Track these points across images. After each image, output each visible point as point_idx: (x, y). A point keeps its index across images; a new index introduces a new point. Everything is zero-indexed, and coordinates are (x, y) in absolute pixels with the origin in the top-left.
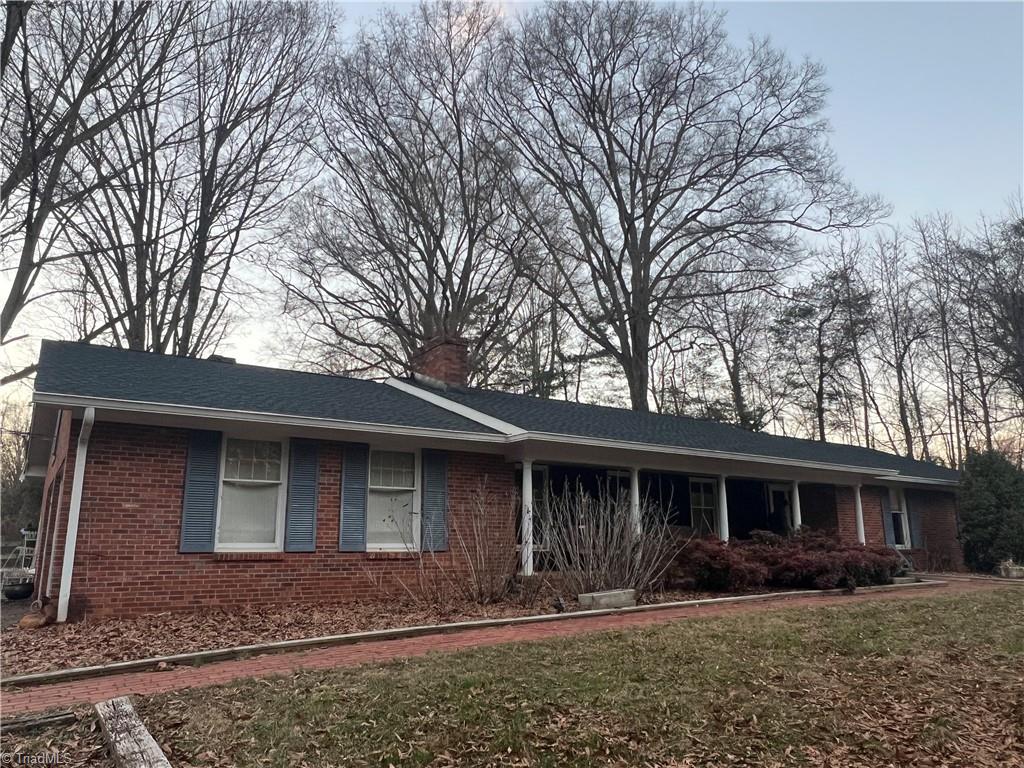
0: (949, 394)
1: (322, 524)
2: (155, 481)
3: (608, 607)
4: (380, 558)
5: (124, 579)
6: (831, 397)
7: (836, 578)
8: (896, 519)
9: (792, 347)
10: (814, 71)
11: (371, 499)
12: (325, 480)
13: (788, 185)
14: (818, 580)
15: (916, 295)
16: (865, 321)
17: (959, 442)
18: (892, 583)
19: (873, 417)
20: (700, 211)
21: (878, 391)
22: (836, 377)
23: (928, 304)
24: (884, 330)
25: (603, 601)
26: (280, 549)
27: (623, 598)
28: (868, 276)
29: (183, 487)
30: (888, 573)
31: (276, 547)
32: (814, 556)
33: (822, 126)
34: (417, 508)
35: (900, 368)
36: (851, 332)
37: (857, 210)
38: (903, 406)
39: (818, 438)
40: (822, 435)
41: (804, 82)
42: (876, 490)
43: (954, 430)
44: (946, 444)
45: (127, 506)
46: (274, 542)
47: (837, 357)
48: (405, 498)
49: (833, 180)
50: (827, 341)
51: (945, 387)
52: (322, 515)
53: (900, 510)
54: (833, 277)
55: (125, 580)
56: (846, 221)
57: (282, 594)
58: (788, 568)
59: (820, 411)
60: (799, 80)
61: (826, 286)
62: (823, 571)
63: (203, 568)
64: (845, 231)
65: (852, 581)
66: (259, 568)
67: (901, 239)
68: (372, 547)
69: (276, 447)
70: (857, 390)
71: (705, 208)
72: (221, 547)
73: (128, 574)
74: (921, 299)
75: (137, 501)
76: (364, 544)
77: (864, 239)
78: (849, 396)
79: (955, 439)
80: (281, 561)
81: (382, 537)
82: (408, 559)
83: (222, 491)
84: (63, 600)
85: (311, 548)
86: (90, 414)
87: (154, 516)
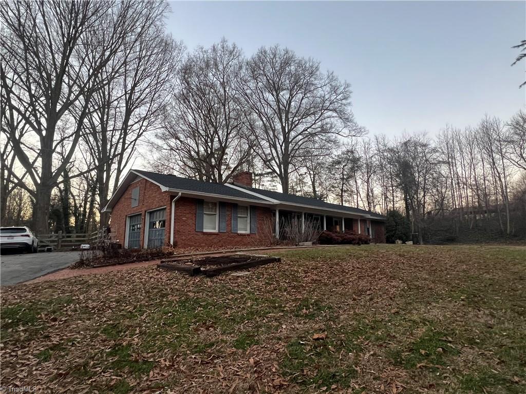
1: (227, 225)
3: (306, 246)
4: (241, 235)
5: (184, 238)
6: (345, 191)
7: (357, 241)
8: (368, 229)
9: (334, 174)
10: (348, 86)
13: (338, 123)
14: (353, 242)
15: (374, 159)
16: (357, 167)
17: (385, 208)
18: (369, 244)
19: (359, 199)
20: (308, 128)
21: (360, 190)
22: (348, 184)
23: (377, 162)
24: (364, 170)
25: (305, 244)
26: (218, 232)
27: (310, 244)
28: (360, 152)
30: (369, 241)
31: (216, 231)
32: (351, 236)
33: (349, 104)
34: (249, 221)
35: (368, 182)
36: (353, 170)
37: (359, 131)
38: (368, 195)
39: (341, 204)
40: (342, 204)
41: (344, 89)
42: (364, 221)
43: (384, 203)
44: (381, 208)
45: (184, 219)
46: (215, 229)
47: (348, 178)
48: (245, 219)
49: (350, 121)
50: (345, 173)
51: (381, 189)
52: (227, 223)
53: (369, 226)
54: (348, 151)
56: (354, 134)
57: (219, 243)
58: (345, 239)
59: (342, 196)
60: (343, 88)
61: (346, 154)
62: (354, 240)
63: (202, 236)
64: (353, 138)
65: (360, 243)
66: (214, 236)
67: (371, 142)
68: (239, 232)
69: (215, 204)
70: (354, 189)
71: (310, 127)
72: (205, 231)
74: (376, 161)
75: (185, 217)
78: (352, 191)
79: (384, 206)
81: (241, 229)
82: (248, 235)
83: (204, 216)
84: (172, 243)
85: (225, 231)
86: (180, 194)
87: (190, 221)
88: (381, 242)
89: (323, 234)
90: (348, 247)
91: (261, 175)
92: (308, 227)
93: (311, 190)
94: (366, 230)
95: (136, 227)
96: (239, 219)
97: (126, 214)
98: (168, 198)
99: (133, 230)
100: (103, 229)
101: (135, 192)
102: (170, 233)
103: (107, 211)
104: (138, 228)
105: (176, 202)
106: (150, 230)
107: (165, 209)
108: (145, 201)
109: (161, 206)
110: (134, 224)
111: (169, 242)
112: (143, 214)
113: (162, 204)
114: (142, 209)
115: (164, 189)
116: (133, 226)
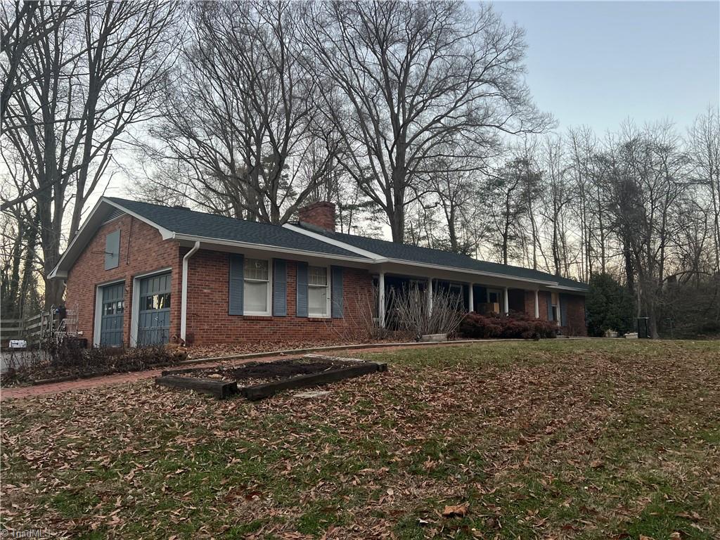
0: (582, 238)
1: (289, 303)
2: (216, 279)
3: (436, 340)
4: (315, 321)
6: (511, 238)
7: (531, 333)
8: (554, 309)
9: (490, 206)
10: (519, 33)
12: (289, 280)
13: (498, 105)
14: (524, 334)
15: (567, 176)
16: (535, 191)
17: (587, 269)
18: (555, 338)
19: (538, 252)
20: (442, 117)
21: (541, 235)
22: (516, 225)
23: (574, 182)
24: (549, 197)
25: (434, 338)
26: (271, 315)
27: (442, 338)
28: (540, 164)
29: (229, 282)
30: (554, 332)
31: (268, 313)
32: (521, 323)
33: (522, 69)
34: (329, 295)
35: (555, 220)
36: (527, 197)
37: (539, 123)
38: (555, 244)
39: (503, 263)
40: (505, 261)
41: (512, 39)
42: (546, 293)
43: (584, 260)
44: (579, 269)
46: (266, 311)
47: (517, 213)
49: (524, 103)
50: (512, 203)
51: (580, 234)
52: (289, 298)
53: (556, 304)
54: (518, 161)
55: (206, 328)
56: (530, 129)
57: (273, 337)
58: (509, 328)
59: (505, 247)
60: (509, 37)
61: (514, 167)
62: (525, 330)
63: (240, 323)
64: (529, 135)
65: (539, 335)
66: (263, 324)
67: (562, 142)
68: (311, 315)
69: (264, 263)
70: (529, 234)
71: (446, 115)
72: (246, 313)
73: (208, 325)
74: (570, 179)
75: (209, 289)
76: (307, 313)
77: (539, 140)
78: (525, 238)
79: (585, 266)
80: (272, 320)
82: (328, 321)
83: (245, 285)
84: (183, 336)
85: (284, 314)
86: (197, 245)
87: (217, 296)
88: (579, 334)
89: (469, 320)
90: (514, 343)
91: (352, 207)
92: (438, 305)
93: (447, 236)
94: (550, 311)
95: (114, 307)
96: (310, 291)
97: (95, 281)
98: (175, 252)
99: (109, 312)
100: (52, 310)
101: (111, 241)
102: (179, 318)
103: (59, 276)
104: (118, 309)
105: (190, 260)
106: (142, 312)
107: (170, 272)
108: (132, 258)
109: (162, 267)
110: (110, 301)
111: (179, 335)
112: (128, 282)
113: (163, 263)
114: (127, 273)
115: (167, 234)
116: (110, 305)
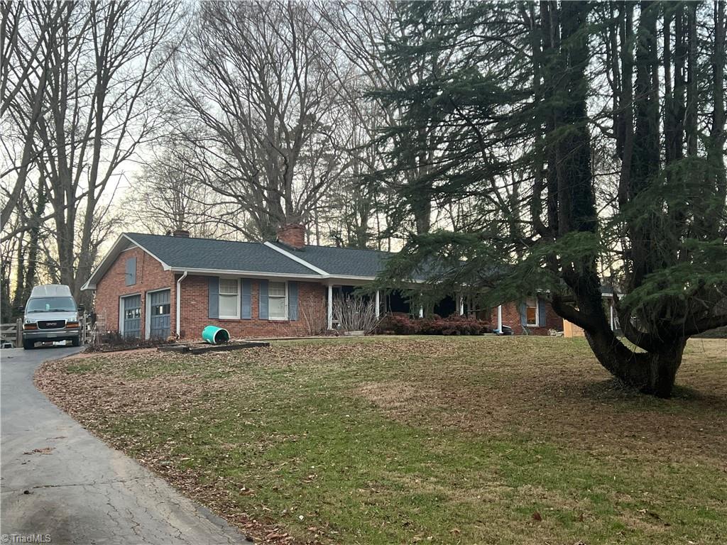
1: (253, 309)
2: (200, 294)
11: (270, 300)
12: (253, 293)
26: (239, 318)
29: (208, 296)
34: (287, 303)
45: (193, 303)
46: (236, 315)
48: (282, 300)
52: (253, 306)
57: (241, 334)
66: (234, 324)
68: (271, 318)
69: (235, 282)
72: (221, 317)
73: (194, 325)
75: (195, 301)
76: (268, 316)
80: (241, 322)
81: (274, 314)
84: (178, 333)
86: (185, 274)
87: (200, 306)
94: (524, 312)
95: (133, 312)
97: (118, 294)
98: (172, 278)
99: (129, 316)
102: (176, 321)
103: (90, 288)
104: (136, 315)
106: (153, 316)
107: (169, 290)
108: (145, 279)
109: (165, 287)
110: (130, 308)
111: (175, 332)
112: (143, 296)
113: (165, 284)
114: (141, 289)
115: (166, 267)
116: (129, 311)
